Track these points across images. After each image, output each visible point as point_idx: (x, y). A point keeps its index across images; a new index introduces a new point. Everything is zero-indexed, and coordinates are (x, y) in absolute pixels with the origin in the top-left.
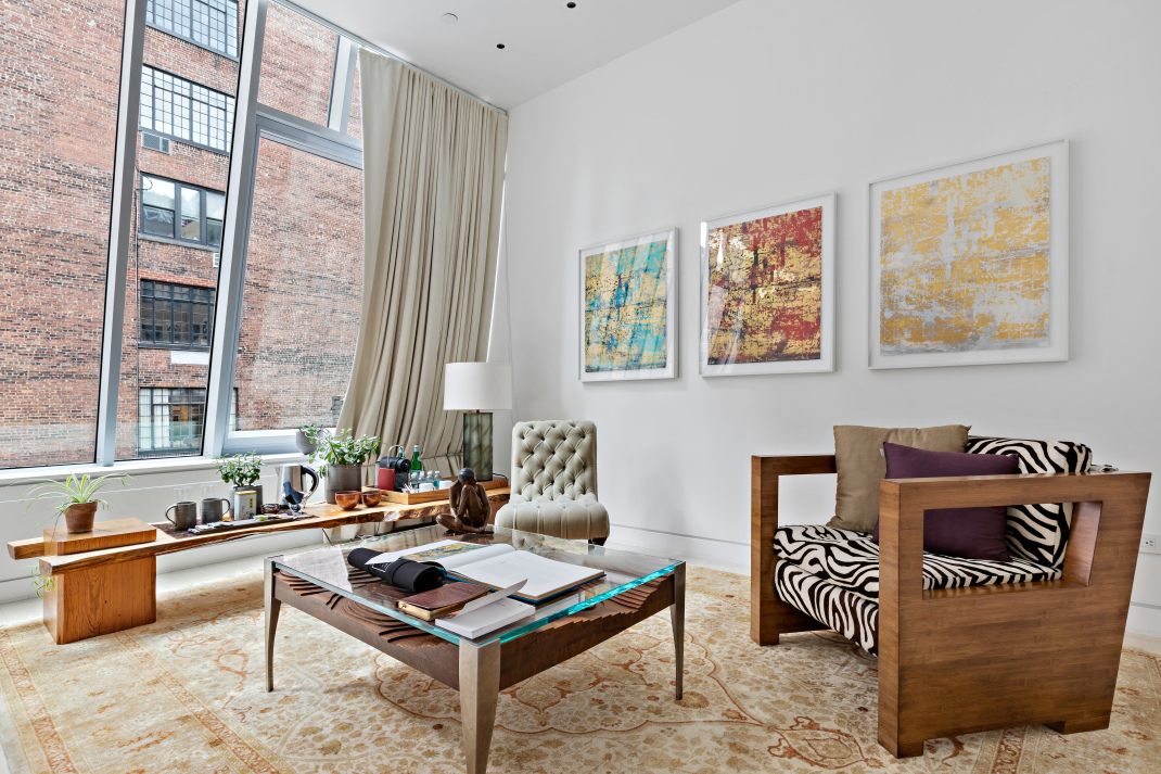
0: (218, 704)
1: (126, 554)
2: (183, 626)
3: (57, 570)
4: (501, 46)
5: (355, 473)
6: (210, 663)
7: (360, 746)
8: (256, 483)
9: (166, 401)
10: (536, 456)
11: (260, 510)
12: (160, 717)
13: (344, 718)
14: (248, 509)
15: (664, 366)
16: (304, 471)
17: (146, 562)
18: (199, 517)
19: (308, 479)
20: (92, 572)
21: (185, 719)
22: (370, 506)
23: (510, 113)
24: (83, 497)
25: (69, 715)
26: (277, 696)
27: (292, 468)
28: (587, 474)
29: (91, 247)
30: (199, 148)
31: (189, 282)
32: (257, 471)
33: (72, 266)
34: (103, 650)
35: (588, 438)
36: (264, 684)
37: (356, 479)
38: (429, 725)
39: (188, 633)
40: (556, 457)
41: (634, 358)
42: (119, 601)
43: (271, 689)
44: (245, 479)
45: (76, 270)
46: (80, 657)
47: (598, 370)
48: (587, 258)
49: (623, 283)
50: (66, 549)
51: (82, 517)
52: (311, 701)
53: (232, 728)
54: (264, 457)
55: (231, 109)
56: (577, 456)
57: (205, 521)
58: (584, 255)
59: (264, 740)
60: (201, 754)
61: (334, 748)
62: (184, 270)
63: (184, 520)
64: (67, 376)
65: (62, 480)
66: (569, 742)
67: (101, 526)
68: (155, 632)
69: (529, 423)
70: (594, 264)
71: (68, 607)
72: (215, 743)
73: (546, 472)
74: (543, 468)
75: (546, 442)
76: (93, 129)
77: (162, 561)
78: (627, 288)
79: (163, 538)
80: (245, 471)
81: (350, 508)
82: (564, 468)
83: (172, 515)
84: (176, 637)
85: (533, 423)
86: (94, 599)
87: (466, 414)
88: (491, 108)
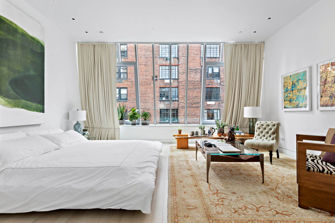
0: (190, 160)
1: (184, 138)
2: (191, 150)
3: (176, 138)
4: (255, 32)
5: (223, 129)
6: (191, 155)
7: (203, 169)
8: (204, 129)
9: (206, 112)
10: (261, 130)
11: (204, 134)
12: (183, 159)
13: (203, 166)
14: (202, 134)
15: (306, 107)
16: (213, 128)
17: (187, 139)
18: (195, 134)
19: (213, 130)
20: (180, 140)
21: (185, 160)
22: (224, 136)
23: (265, 43)
24: (180, 129)
25: (175, 156)
26: (197, 161)
27: (211, 127)
28: (275, 135)
29: (194, 83)
30: (212, 58)
31: (210, 87)
32: (204, 127)
33: (191, 87)
34: (181, 151)
35: (276, 126)
36: (196, 159)
37: (223, 131)
38: (213, 170)
39: (191, 151)
40: (266, 130)
41: (297, 105)
42: (184, 145)
43: (197, 160)
44: (202, 129)
45: (192, 87)
46: (178, 151)
47: (287, 108)
48: (284, 78)
49: (294, 84)
50: (178, 136)
51: (180, 132)
52: (200, 163)
53: (190, 163)
54: (205, 125)
55: (218, 47)
56: (272, 131)
57: (196, 135)
58: (283, 77)
59: (192, 165)
60: (185, 164)
61: (199, 168)
62: (209, 84)
63: (193, 134)
64: (191, 107)
65: (178, 126)
66: (233, 180)
67: (182, 133)
68: (188, 150)
69: (260, 122)
70: (286, 79)
71: (178, 144)
72: (187, 163)
73: (263, 134)
74: (263, 133)
75: (264, 127)
76: (194, 60)
77: (189, 140)
78: (295, 85)
79: (189, 136)
80: (202, 127)
81: (220, 136)
82: (268, 133)
83: (191, 133)
84: (190, 151)
85: (261, 122)
86: (181, 144)
87: (249, 119)
88: (258, 43)
